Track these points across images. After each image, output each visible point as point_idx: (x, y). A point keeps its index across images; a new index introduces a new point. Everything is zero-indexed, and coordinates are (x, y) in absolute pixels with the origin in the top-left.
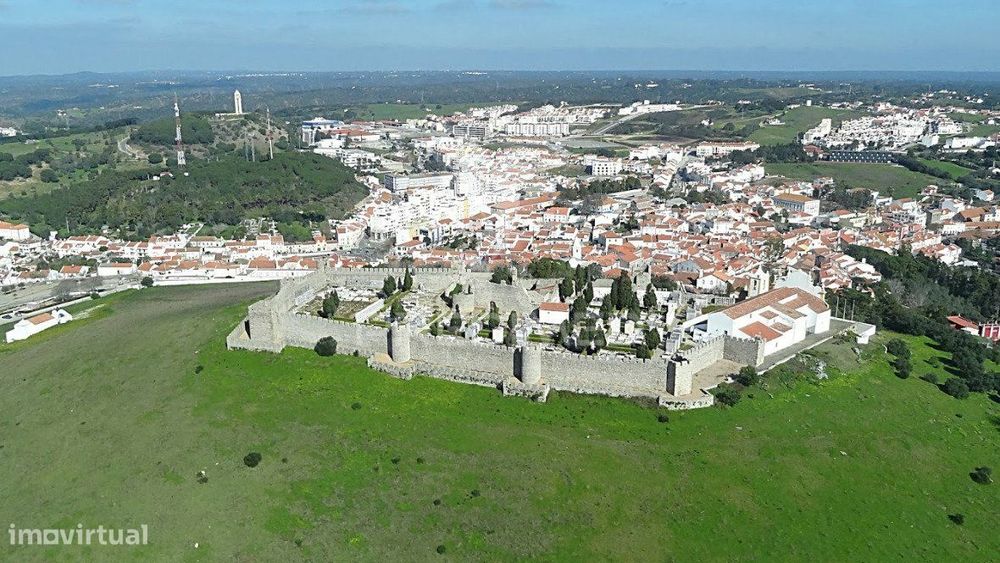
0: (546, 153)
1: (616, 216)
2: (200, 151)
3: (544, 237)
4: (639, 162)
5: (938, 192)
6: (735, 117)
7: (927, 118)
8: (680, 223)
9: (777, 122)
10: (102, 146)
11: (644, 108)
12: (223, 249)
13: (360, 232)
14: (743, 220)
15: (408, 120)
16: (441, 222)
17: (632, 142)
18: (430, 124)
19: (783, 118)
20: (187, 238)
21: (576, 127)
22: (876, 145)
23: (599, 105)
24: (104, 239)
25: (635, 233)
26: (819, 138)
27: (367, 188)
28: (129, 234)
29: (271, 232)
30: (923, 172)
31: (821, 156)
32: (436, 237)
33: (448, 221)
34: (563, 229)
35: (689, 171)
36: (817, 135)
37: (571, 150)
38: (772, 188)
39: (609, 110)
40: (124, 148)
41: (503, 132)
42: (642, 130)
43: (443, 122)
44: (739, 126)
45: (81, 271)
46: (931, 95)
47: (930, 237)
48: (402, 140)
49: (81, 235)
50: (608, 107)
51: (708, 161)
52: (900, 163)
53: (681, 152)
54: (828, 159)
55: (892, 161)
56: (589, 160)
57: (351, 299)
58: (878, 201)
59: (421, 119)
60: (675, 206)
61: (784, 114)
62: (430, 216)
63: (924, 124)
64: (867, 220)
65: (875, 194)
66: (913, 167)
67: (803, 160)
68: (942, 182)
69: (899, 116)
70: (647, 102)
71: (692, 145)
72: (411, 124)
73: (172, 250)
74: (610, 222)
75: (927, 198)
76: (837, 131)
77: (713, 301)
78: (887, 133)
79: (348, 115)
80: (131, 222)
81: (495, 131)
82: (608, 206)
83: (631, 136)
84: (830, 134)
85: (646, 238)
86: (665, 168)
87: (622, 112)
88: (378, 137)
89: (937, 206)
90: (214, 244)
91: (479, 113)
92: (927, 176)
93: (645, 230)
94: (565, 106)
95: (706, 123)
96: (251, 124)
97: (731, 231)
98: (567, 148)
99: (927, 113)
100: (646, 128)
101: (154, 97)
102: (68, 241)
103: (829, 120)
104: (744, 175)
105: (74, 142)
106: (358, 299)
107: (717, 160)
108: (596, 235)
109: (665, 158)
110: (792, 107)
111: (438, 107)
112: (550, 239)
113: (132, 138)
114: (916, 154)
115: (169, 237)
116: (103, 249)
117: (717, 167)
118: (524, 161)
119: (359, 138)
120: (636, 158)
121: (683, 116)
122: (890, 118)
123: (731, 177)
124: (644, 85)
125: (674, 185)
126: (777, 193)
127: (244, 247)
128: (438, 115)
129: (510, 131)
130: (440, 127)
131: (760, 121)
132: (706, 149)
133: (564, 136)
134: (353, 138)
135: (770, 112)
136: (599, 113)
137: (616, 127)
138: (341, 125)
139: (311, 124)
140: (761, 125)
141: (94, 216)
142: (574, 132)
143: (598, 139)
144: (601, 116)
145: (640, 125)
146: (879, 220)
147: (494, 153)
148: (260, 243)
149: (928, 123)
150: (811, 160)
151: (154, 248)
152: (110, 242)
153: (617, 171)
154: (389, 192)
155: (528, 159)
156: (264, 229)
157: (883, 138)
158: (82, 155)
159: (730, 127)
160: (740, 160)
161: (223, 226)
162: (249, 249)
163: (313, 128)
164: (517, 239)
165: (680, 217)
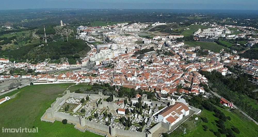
0: (134, 37)
1: (147, 59)
2: (52, 36)
3: (130, 65)
4: (155, 40)
5: (224, 51)
6: (179, 27)
7: (223, 29)
8: (162, 62)
9: (188, 29)
10: (29, 35)
11: (158, 24)
12: (55, 66)
13: (88, 61)
14: (177, 60)
15: (103, 26)
16: (107, 59)
17: (154, 34)
18: (108, 28)
19: (190, 28)
20: (46, 63)
21: (141, 29)
22: (211, 36)
23: (147, 23)
24: (27, 63)
25: (152, 64)
26: (198, 34)
27: (91, 48)
28: (33, 62)
29: (67, 62)
30: (221, 45)
31: (198, 40)
32: (105, 63)
33: (108, 59)
34: (135, 63)
35: (167, 43)
36: (197, 33)
37: (140, 36)
38: (185, 49)
39: (150, 25)
40: (34, 35)
41: (124, 30)
42: (157, 30)
43: (111, 27)
44: (179, 30)
45: (18, 77)
46: (225, 20)
47: (221, 65)
48: (101, 33)
49: (21, 62)
50: (149, 24)
51: (172, 40)
52: (216, 42)
53: (165, 38)
54: (199, 41)
55: (214, 41)
56: (144, 39)
57: (74, 103)
58: (210, 53)
59: (106, 26)
60: (161, 56)
61: (190, 26)
62: (104, 57)
63: (222, 31)
64: (207, 59)
65: (209, 51)
66: (219, 43)
67: (193, 41)
68: (225, 48)
69: (216, 28)
70: (159, 22)
71: (168, 35)
72: (103, 28)
73: (42, 67)
74: (146, 61)
75: (221, 52)
76: (202, 32)
77: (162, 105)
78: (213, 33)
79: (89, 24)
80: (33, 58)
81: (123, 30)
82: (146, 57)
83: (154, 32)
84: (200, 33)
85: (154, 66)
86: (161, 42)
87: (153, 25)
88: (95, 32)
89: (223, 55)
90: (53, 65)
91: (119, 25)
92: (222, 46)
93: (154, 64)
94: (139, 23)
95: (172, 29)
96: (65, 29)
97: (174, 65)
98: (139, 36)
99: (223, 28)
100: (158, 30)
101: (45, 16)
102: (18, 64)
103: (200, 29)
104: (179, 45)
105: (22, 34)
106: (75, 103)
107: (173, 40)
108: (142, 64)
109: (161, 39)
110: (192, 25)
111: (110, 23)
112: (131, 66)
113: (36, 33)
114: (220, 39)
115: (42, 63)
116: (26, 66)
117: (173, 42)
118: (129, 39)
119: (90, 32)
120: (155, 39)
121: (167, 26)
122: (214, 29)
123: (176, 46)
124: (159, 15)
125: (163, 47)
126: (186, 51)
127: (60, 66)
128: (110, 25)
129: (126, 30)
130: (110, 29)
131: (184, 28)
132: (171, 37)
133: (139, 32)
134: (89, 32)
135: (187, 26)
136: (147, 25)
137: (151, 30)
138: (87, 28)
139: (79, 28)
140: (185, 29)
141: (24, 57)
142: (141, 30)
143: (146, 33)
144: (148, 26)
145: (156, 29)
146: (209, 59)
147: (122, 37)
148: (63, 65)
149: (223, 30)
150: (195, 41)
151: (38, 66)
152: (28, 64)
153: (150, 43)
154: (96, 49)
155: (130, 39)
156: (65, 61)
157: (213, 35)
158: (24, 37)
159: (177, 30)
160: (179, 40)
161: (55, 60)
162: (61, 67)
163: (80, 29)
164: (124, 65)
165: (162, 60)
